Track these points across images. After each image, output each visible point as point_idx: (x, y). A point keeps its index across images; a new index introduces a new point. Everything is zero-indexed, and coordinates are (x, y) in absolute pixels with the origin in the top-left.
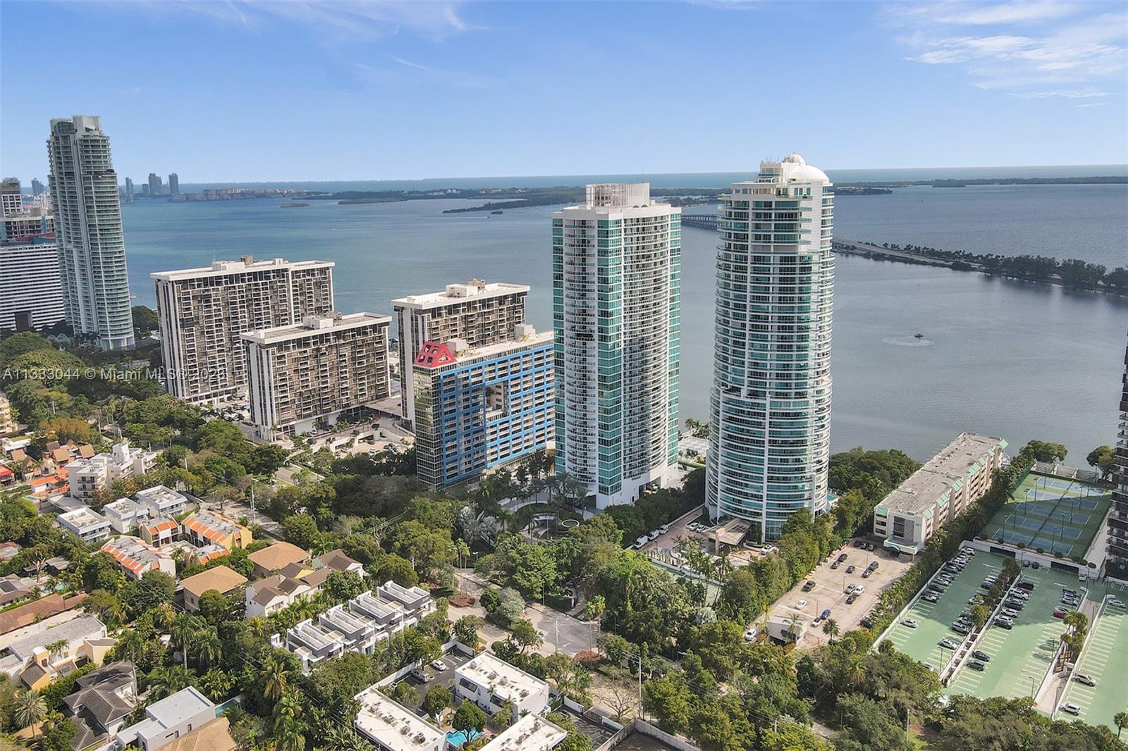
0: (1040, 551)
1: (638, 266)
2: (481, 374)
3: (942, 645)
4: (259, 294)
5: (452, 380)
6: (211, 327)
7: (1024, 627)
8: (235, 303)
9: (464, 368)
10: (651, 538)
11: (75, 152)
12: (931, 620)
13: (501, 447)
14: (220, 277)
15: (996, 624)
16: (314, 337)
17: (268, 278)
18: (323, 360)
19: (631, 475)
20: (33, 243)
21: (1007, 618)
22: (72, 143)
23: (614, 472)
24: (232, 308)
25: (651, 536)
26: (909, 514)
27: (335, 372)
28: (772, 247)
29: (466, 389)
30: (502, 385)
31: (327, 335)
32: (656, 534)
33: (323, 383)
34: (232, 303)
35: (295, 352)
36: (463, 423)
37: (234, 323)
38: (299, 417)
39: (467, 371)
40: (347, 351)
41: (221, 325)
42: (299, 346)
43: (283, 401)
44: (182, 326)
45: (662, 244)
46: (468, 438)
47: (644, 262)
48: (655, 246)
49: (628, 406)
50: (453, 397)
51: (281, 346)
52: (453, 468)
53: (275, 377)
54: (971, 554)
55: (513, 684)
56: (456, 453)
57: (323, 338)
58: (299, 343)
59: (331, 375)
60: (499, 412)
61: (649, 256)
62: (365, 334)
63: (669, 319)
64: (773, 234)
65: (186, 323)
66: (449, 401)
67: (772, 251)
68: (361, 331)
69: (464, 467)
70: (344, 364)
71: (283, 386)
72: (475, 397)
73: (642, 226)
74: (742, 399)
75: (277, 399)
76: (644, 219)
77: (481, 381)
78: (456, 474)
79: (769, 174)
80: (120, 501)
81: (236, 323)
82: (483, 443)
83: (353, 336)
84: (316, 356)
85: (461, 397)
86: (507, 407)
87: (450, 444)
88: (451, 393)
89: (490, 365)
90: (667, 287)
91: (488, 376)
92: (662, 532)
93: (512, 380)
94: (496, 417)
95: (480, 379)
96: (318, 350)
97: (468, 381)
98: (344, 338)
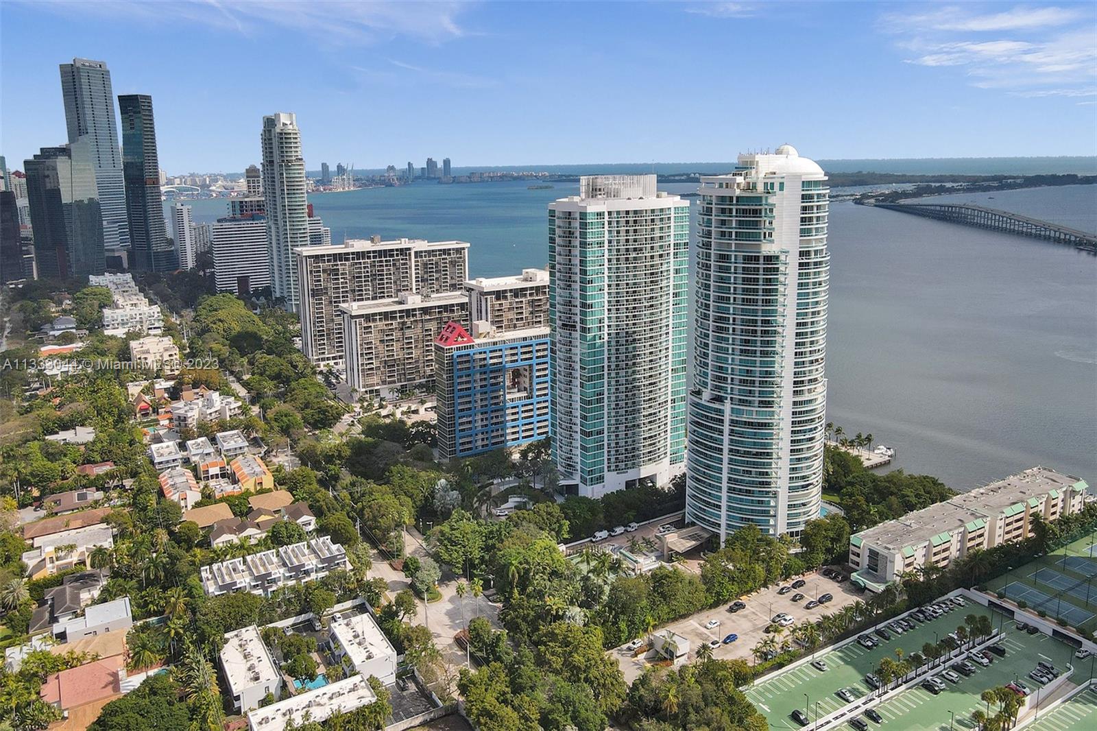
0: (1042, 615)
1: (627, 259)
2: (501, 357)
3: (838, 695)
4: (383, 271)
5: (468, 360)
6: (339, 297)
7: (957, 695)
8: (360, 277)
9: (482, 349)
10: (613, 534)
11: (275, 142)
12: (849, 668)
13: (523, 428)
14: (348, 254)
15: (922, 686)
16: (400, 311)
17: (392, 256)
18: (408, 333)
19: (617, 468)
20: (253, 220)
21: (939, 681)
22: (273, 135)
23: (594, 464)
24: (358, 282)
25: (613, 531)
26: (886, 548)
27: (420, 345)
28: (733, 245)
29: (483, 369)
30: (527, 368)
31: (414, 310)
32: (619, 530)
33: (409, 354)
34: (357, 277)
35: (381, 324)
36: (479, 401)
37: (359, 295)
38: (384, 382)
39: (485, 352)
40: (433, 326)
41: (347, 297)
42: (386, 319)
43: (368, 367)
44: (313, 296)
45: (661, 238)
46: (485, 416)
47: (634, 255)
48: (652, 239)
49: (613, 399)
50: (469, 375)
51: (368, 318)
52: (468, 443)
53: (361, 345)
54: (959, 604)
55: (369, 646)
56: (471, 429)
57: (409, 313)
58: (386, 316)
59: (416, 347)
60: (524, 394)
61: (641, 250)
62: (453, 311)
63: (671, 314)
64: (734, 231)
65: (316, 293)
66: (464, 379)
67: (733, 249)
68: (448, 308)
69: (480, 443)
70: (429, 338)
71: (369, 353)
72: (495, 378)
73: (634, 218)
74: (703, 402)
75: (362, 365)
76: (635, 212)
77: (501, 363)
78: (471, 449)
79: (744, 167)
80: (200, 440)
81: (361, 295)
82: (502, 422)
83: (439, 312)
84: (402, 329)
85: (478, 377)
86: (532, 390)
87: (464, 420)
88: (467, 372)
89: (511, 349)
90: (670, 282)
91: (508, 359)
92: (629, 529)
93: (537, 364)
94: (520, 399)
95: (500, 360)
96: (404, 323)
97: (486, 362)
98: (430, 314)
